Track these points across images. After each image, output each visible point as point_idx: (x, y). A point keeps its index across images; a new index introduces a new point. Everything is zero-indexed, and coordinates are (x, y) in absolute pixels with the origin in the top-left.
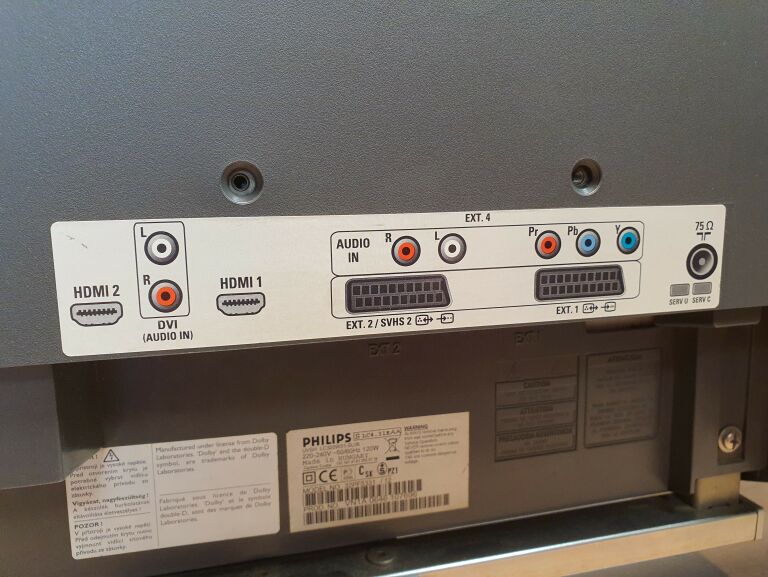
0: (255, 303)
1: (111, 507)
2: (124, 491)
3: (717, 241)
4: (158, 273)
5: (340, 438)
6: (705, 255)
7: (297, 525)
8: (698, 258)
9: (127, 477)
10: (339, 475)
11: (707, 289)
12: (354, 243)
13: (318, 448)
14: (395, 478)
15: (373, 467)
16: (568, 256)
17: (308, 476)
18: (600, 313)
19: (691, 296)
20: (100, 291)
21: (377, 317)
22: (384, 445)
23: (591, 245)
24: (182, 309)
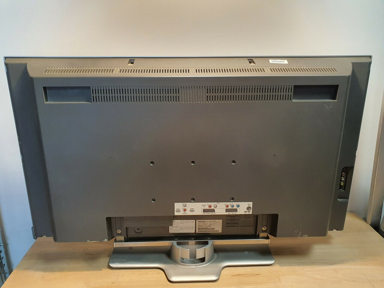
0: (193, 211)
1: (174, 227)
2: (176, 225)
3: (251, 206)
4: (184, 208)
5: (203, 221)
6: (249, 208)
7: (197, 232)
8: (248, 208)
9: (176, 224)
10: (203, 226)
11: (250, 212)
12: (204, 205)
13: (200, 222)
14: (211, 227)
15: (208, 226)
16: (230, 207)
17: (199, 226)
18: (234, 214)
19: (247, 212)
20: (179, 209)
21: (206, 213)
22: (209, 223)
23: (233, 206)
24: (186, 211)
